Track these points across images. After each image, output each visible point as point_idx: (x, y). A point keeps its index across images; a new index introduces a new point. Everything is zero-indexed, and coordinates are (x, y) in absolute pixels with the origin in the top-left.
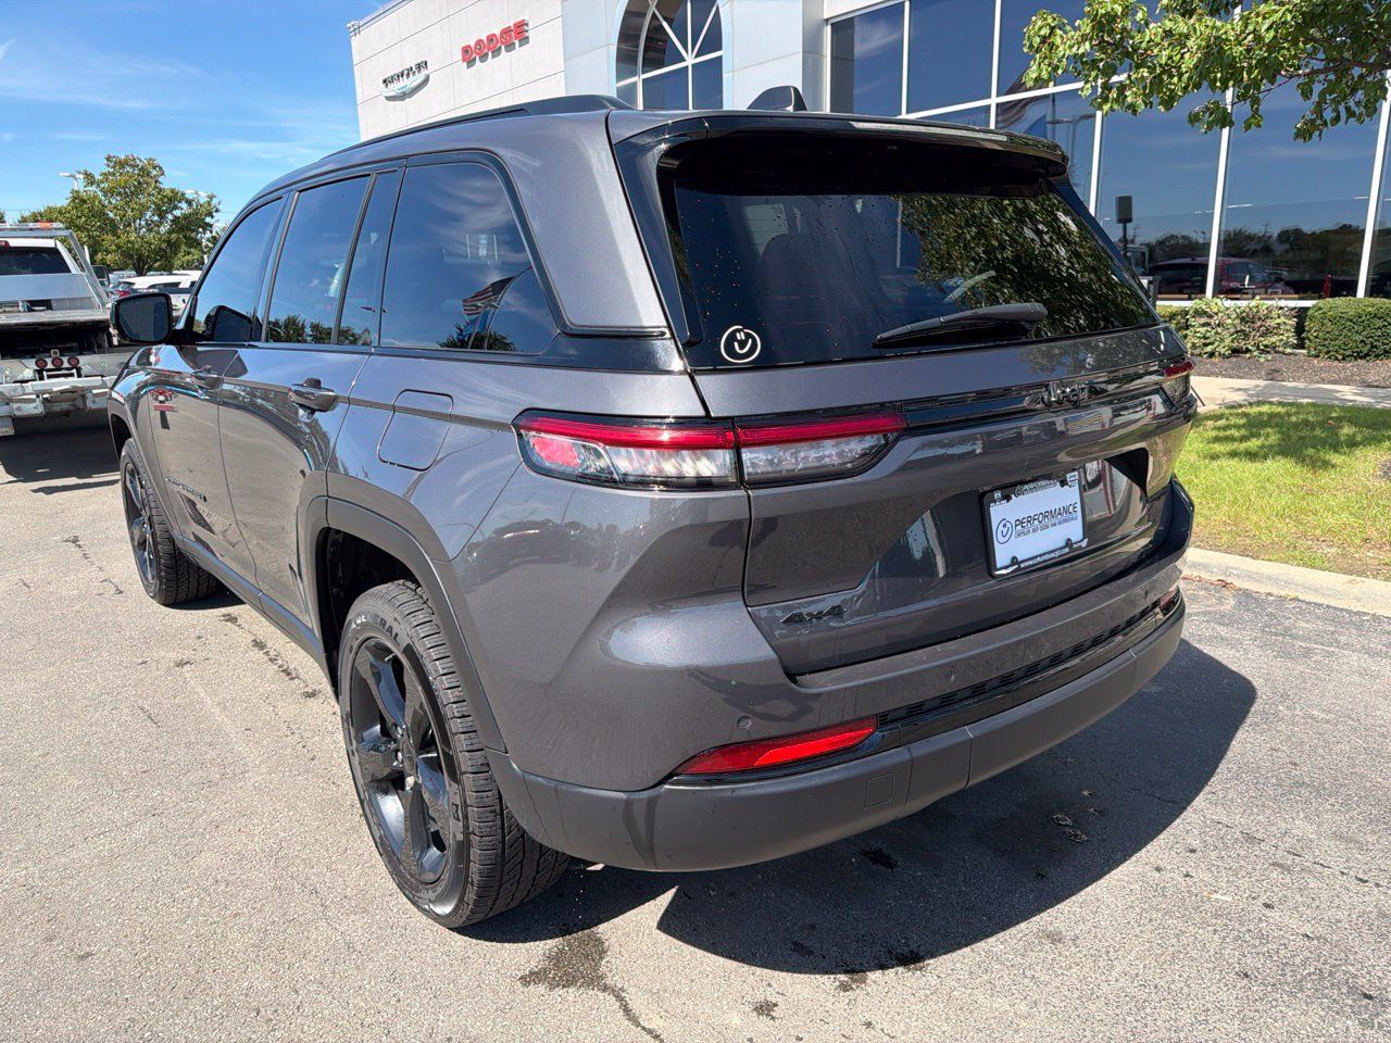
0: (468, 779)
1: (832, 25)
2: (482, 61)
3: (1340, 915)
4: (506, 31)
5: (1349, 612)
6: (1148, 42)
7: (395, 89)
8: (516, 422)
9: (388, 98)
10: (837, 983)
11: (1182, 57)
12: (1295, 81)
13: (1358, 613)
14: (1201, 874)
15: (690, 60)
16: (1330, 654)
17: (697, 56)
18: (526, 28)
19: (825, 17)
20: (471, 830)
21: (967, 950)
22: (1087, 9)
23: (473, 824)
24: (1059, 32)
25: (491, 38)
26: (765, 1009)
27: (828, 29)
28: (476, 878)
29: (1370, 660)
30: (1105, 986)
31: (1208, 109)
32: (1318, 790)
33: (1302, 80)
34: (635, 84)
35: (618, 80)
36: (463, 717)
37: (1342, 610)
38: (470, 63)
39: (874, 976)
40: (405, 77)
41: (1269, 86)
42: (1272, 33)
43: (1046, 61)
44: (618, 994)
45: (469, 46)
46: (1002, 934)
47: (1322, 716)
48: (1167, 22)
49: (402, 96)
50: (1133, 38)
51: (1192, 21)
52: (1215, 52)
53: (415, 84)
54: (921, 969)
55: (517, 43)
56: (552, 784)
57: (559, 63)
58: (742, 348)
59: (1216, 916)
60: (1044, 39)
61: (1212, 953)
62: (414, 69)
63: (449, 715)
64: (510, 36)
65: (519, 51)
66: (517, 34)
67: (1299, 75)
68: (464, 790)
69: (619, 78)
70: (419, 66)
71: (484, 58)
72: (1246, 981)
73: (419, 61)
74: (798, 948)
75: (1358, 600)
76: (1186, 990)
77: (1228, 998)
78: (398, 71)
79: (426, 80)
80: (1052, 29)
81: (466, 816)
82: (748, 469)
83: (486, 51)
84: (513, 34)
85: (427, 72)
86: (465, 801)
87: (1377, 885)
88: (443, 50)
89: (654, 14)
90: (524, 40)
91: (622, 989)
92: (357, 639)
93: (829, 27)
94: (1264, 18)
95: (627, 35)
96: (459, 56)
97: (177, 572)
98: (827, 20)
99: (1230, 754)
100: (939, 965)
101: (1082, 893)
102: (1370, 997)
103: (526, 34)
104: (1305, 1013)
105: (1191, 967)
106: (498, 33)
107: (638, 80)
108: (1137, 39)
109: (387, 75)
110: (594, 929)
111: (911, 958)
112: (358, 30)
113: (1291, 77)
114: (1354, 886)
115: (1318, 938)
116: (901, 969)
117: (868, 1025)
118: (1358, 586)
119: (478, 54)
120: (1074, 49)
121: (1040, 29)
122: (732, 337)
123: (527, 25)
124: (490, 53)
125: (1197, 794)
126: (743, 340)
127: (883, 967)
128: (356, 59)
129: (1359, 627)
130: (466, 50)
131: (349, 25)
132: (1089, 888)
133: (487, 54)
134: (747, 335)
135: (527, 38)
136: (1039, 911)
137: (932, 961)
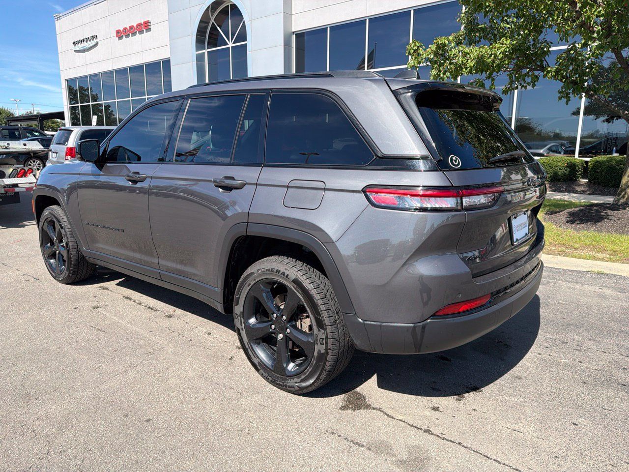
0: (329, 328)
1: (296, 34)
2: (126, 38)
3: (603, 363)
4: (139, 25)
5: (554, 268)
6: (454, 55)
7: (79, 47)
8: (364, 190)
9: (75, 51)
10: (455, 399)
11: (467, 61)
12: (506, 73)
13: (557, 269)
14: (554, 355)
15: (230, 45)
16: (556, 283)
17: (233, 43)
18: (150, 24)
19: (293, 31)
20: (329, 348)
21: (492, 384)
22: (435, 41)
23: (330, 346)
24: (421, 48)
25: (131, 27)
26: (436, 409)
27: (294, 36)
28: (328, 368)
29: (569, 284)
30: (543, 390)
31: (475, 81)
32: (576, 326)
33: (509, 73)
34: (204, 53)
35: (196, 51)
36: (325, 304)
37: (552, 268)
38: (120, 38)
39: (466, 395)
40: (85, 42)
41: (496, 74)
42: (501, 55)
43: (416, 59)
44: (380, 410)
45: (120, 30)
46: (501, 378)
47: (564, 303)
48: (460, 47)
49: (84, 51)
50: (448, 53)
51: (471, 48)
52: (480, 61)
53: (90, 45)
54: (481, 391)
55: (145, 30)
56: (379, 324)
57: (167, 41)
58: (456, 162)
59: (566, 367)
60: (415, 51)
61: (571, 377)
62: (90, 39)
63: (319, 303)
64: (141, 27)
65: (146, 35)
66: (145, 26)
67: (508, 71)
68: (327, 332)
69: (197, 50)
70: (93, 37)
71: (127, 36)
72: (586, 384)
73: (93, 35)
74: (434, 389)
75: (557, 264)
76: (569, 389)
77: (584, 390)
78: (81, 38)
79: (97, 44)
80: (418, 47)
81: (327, 343)
82: (464, 204)
83: (129, 33)
84: (143, 26)
85: (97, 40)
86: (327, 336)
87: (610, 353)
88: (106, 32)
89: (213, 23)
90: (148, 30)
91: (380, 408)
92: (255, 280)
93: (295, 35)
94: (498, 50)
95: (201, 32)
96: (115, 34)
97: (78, 267)
98: (293, 32)
99: (541, 317)
100: (487, 389)
101: (519, 363)
102: (625, 385)
103: (150, 27)
104: (608, 392)
105: (567, 382)
106: (135, 25)
107: (206, 51)
108: (450, 54)
109: (75, 40)
110: (355, 390)
111: (476, 389)
112: (59, 18)
113: (505, 71)
114: (602, 353)
115: (601, 370)
116: (474, 392)
117: (474, 410)
118: (556, 259)
119: (124, 34)
120: (429, 56)
121: (413, 47)
122: (452, 159)
123: (150, 23)
124: (131, 34)
125: (538, 330)
126: (455, 160)
127: (468, 392)
128: (58, 32)
129: (560, 273)
130: (118, 32)
131: (54, 15)
132: (521, 362)
133: (129, 34)
134: (456, 159)
135: (150, 29)
136: (509, 370)
137: (483, 389)
